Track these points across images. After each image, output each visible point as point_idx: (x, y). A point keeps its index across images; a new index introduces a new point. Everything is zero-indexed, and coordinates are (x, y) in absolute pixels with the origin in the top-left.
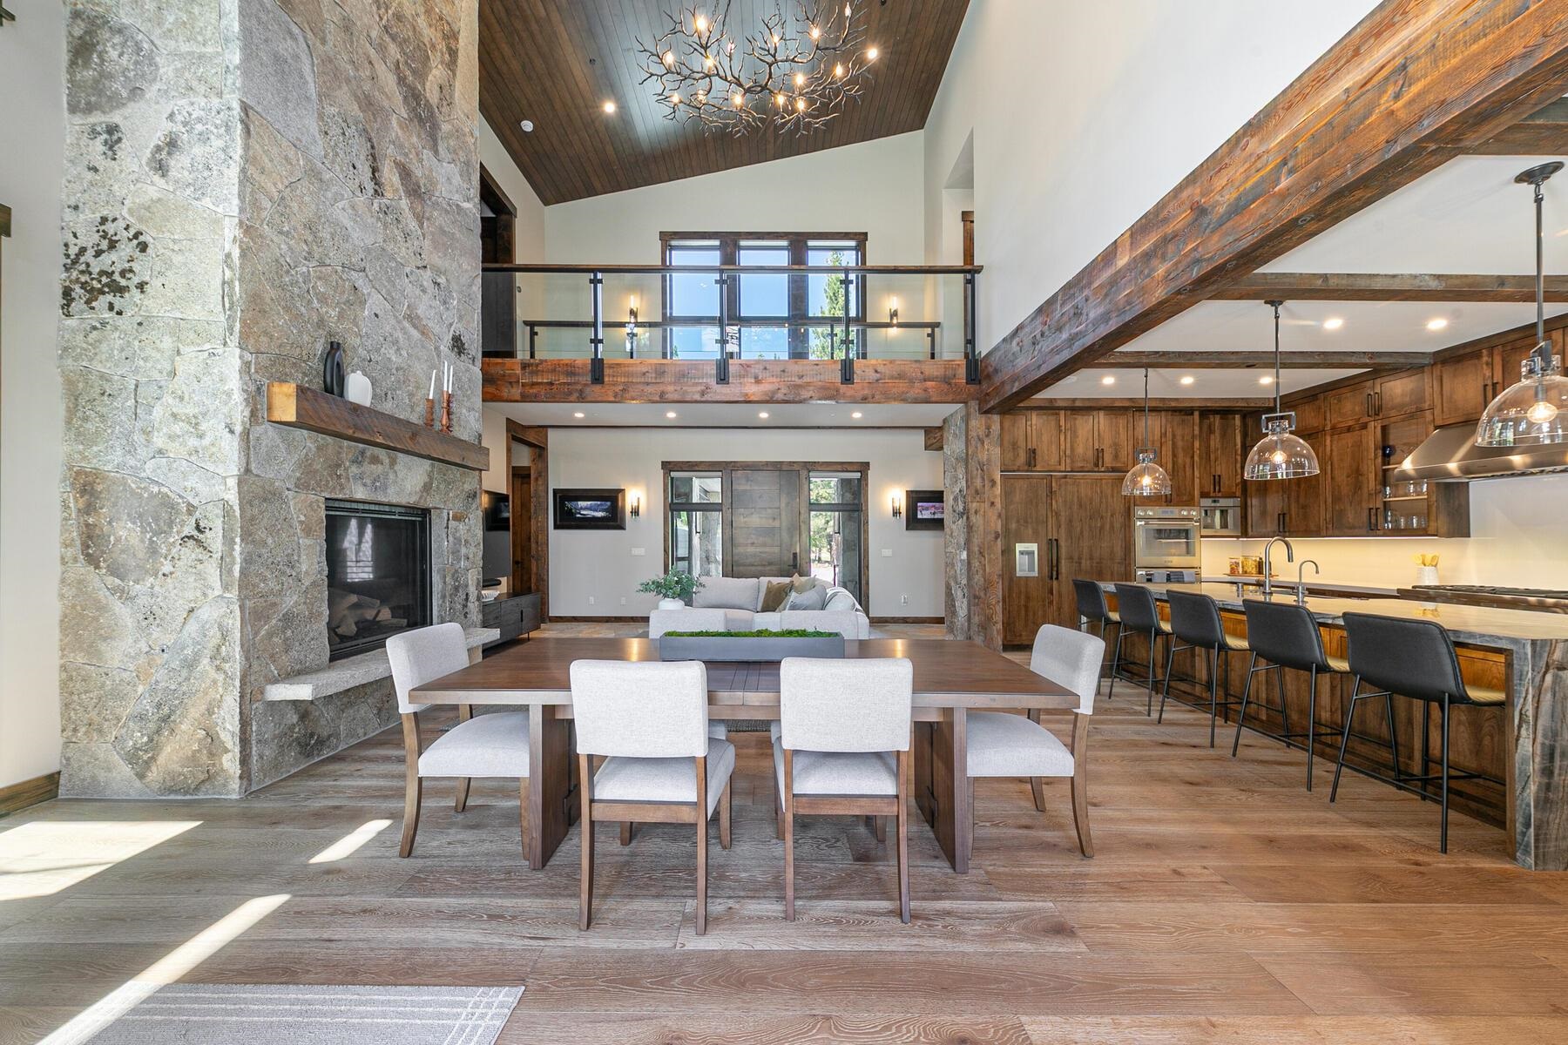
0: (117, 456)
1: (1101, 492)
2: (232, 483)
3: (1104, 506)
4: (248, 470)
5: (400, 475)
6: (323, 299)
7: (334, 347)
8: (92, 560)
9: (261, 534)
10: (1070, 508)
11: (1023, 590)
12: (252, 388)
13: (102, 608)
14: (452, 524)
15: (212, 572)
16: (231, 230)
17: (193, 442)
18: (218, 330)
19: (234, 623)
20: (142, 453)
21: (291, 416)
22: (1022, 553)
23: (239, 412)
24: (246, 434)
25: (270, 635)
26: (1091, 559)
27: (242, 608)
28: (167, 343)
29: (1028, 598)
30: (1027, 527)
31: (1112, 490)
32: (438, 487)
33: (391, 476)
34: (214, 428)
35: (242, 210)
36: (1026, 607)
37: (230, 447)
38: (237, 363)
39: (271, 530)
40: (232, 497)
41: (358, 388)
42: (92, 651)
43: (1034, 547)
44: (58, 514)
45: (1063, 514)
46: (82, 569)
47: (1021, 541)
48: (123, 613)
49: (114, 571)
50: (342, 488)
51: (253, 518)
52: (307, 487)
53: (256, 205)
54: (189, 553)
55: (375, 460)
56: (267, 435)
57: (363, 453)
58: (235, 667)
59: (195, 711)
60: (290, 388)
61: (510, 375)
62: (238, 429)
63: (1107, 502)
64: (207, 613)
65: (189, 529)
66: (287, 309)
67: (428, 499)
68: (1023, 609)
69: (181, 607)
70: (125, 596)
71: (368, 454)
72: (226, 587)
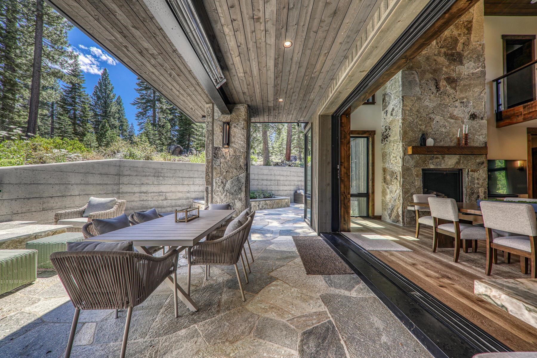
0: (387, 165)
2: (401, 167)
4: (403, 165)
5: (446, 161)
6: (421, 125)
7: (423, 135)
8: (385, 182)
9: (406, 177)
12: (404, 149)
13: (386, 190)
14: (470, 173)
15: (398, 183)
16: (400, 121)
17: (396, 161)
18: (399, 140)
19: (401, 193)
20: (390, 164)
21: (411, 153)
23: (402, 154)
24: (403, 158)
25: (408, 197)
27: (402, 191)
28: (393, 145)
32: (463, 162)
33: (443, 161)
34: (398, 158)
35: (402, 116)
37: (400, 161)
38: (401, 145)
39: (408, 176)
40: (401, 170)
41: (430, 142)
42: (385, 197)
44: (381, 175)
46: (384, 184)
48: (388, 191)
49: (387, 184)
50: (427, 166)
51: (404, 174)
52: (417, 167)
53: (405, 114)
54: (395, 181)
55: (437, 158)
56: (407, 157)
57: (433, 157)
58: (401, 201)
59: (396, 208)
60: (411, 147)
61: (517, 113)
62: (402, 157)
64: (398, 192)
65: (395, 177)
66: (412, 131)
67: (458, 166)
69: (395, 190)
70: (388, 188)
71: (435, 157)
72: (400, 187)
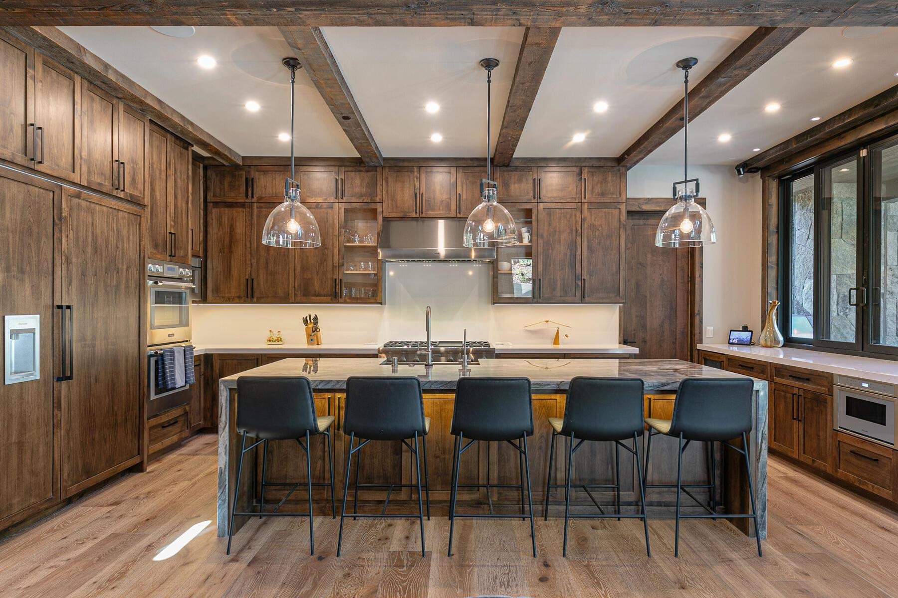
1: (118, 231)
3: (119, 253)
10: (83, 252)
11: (15, 410)
22: (15, 333)
26: (106, 338)
29: (23, 425)
30: (23, 280)
31: (128, 229)
36: (20, 444)
43: (32, 322)
45: (74, 260)
47: (13, 312)
63: (123, 247)
68: (14, 450)
